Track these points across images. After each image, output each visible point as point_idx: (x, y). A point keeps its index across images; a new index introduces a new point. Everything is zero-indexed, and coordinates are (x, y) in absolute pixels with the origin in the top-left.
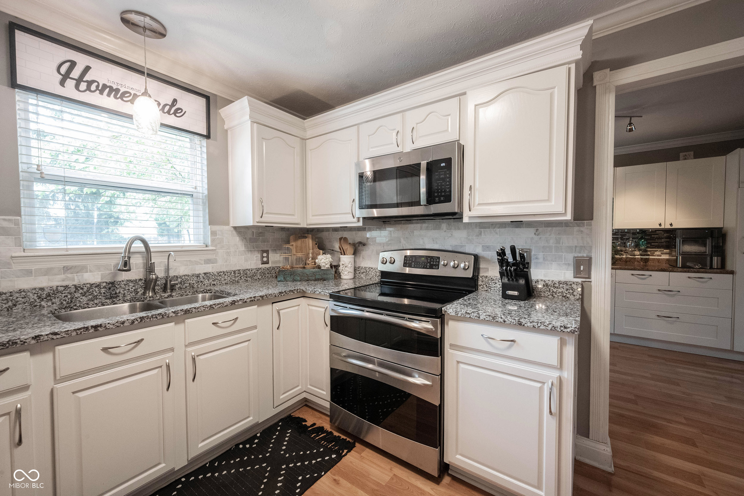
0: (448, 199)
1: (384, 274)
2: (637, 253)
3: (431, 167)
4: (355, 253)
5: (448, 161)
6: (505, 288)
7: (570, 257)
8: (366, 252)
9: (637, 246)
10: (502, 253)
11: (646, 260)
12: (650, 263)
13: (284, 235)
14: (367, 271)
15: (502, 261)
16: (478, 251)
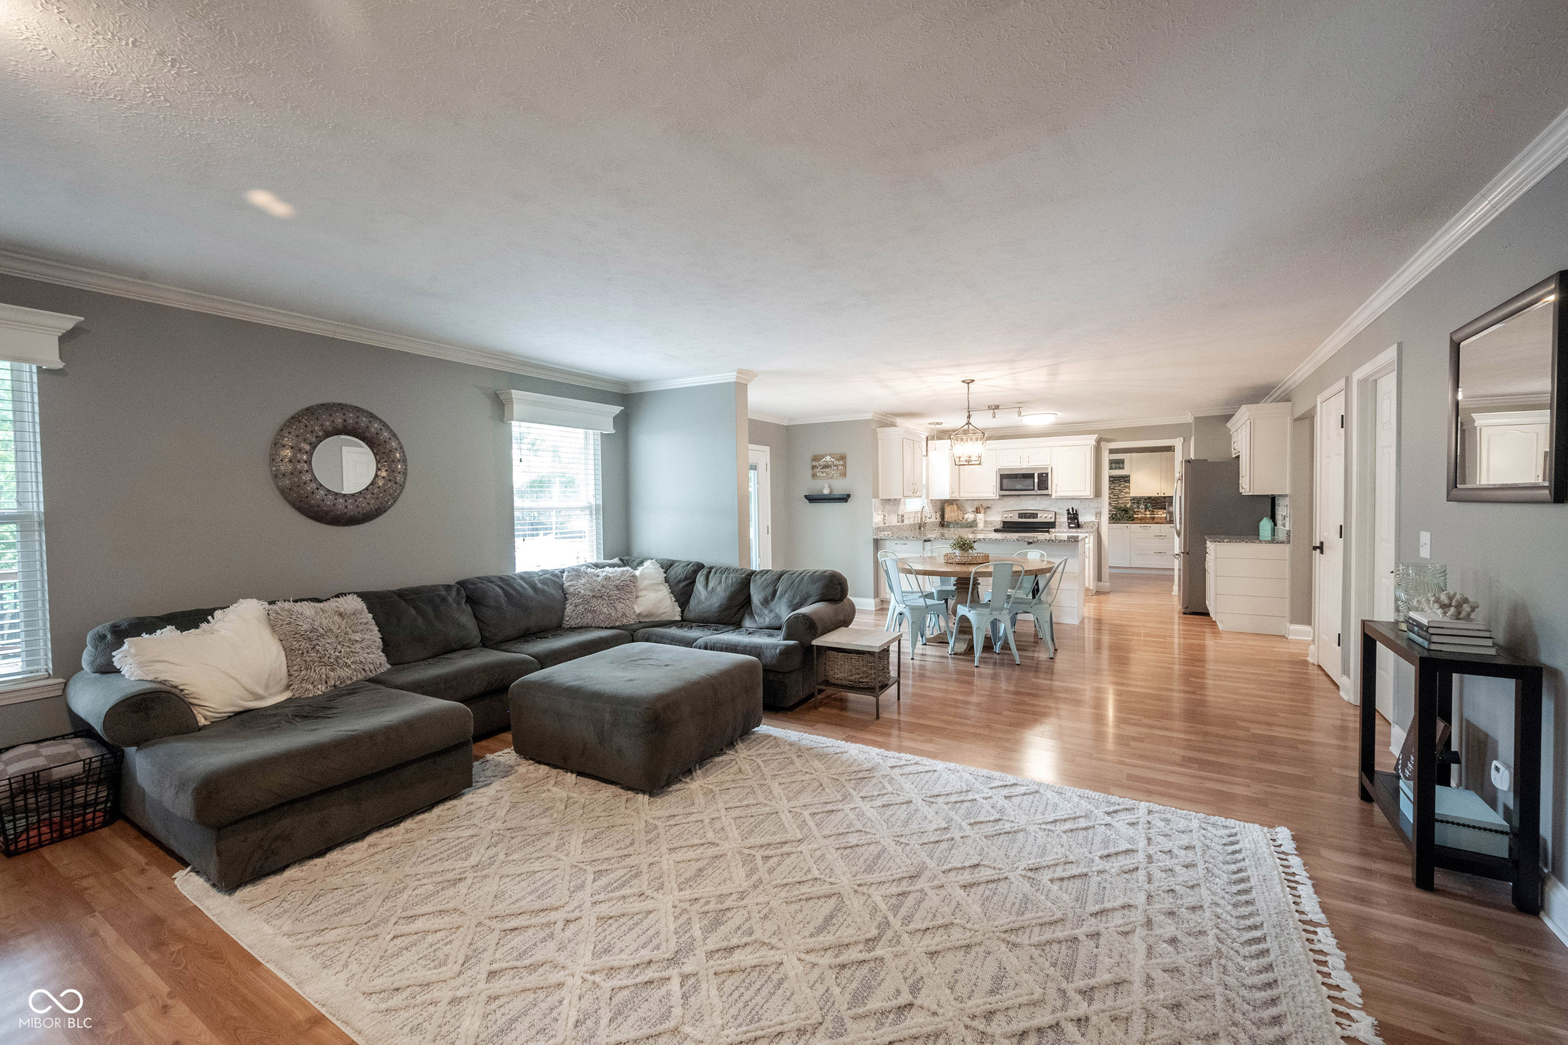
0: (1047, 489)
1: (1004, 523)
2: (1148, 513)
3: (1040, 475)
4: (985, 512)
5: (1047, 474)
6: (1069, 524)
7: (1094, 511)
8: (989, 512)
9: (1146, 508)
10: (1068, 510)
11: (1153, 518)
12: (1156, 520)
13: (939, 504)
14: (991, 523)
15: (1069, 514)
16: (1056, 510)
